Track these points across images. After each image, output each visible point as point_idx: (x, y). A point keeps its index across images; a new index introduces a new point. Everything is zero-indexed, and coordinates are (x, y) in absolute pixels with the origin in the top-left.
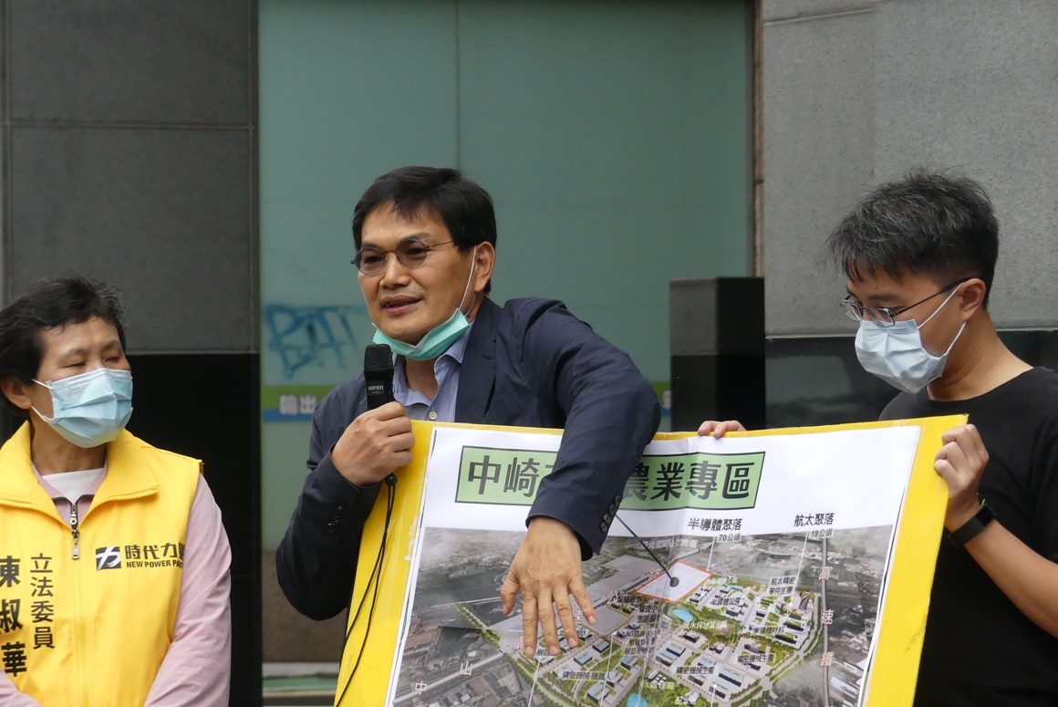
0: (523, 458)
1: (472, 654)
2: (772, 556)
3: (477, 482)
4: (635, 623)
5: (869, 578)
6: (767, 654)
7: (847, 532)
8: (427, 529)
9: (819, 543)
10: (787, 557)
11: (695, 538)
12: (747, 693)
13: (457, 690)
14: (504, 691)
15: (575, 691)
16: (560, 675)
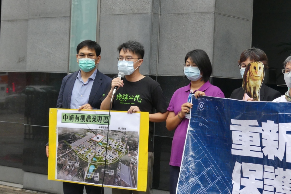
0: (71, 115)
1: (68, 149)
2: (115, 134)
3: (65, 119)
4: (92, 145)
5: (135, 141)
6: (117, 153)
7: (129, 132)
8: (58, 127)
9: (124, 133)
10: (118, 135)
11: (100, 130)
12: (115, 159)
13: (66, 156)
14: (73, 156)
15: (84, 156)
16: (82, 154)
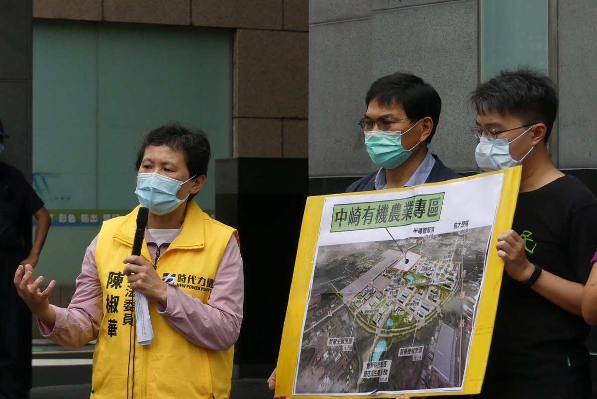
0: (355, 207)
1: (333, 306)
2: (445, 244)
3: (339, 221)
4: (392, 283)
6: (439, 294)
7: (473, 229)
8: (319, 247)
10: (450, 245)
11: (416, 238)
12: (431, 314)
13: (327, 324)
14: (344, 322)
15: (368, 320)
16: (364, 312)
